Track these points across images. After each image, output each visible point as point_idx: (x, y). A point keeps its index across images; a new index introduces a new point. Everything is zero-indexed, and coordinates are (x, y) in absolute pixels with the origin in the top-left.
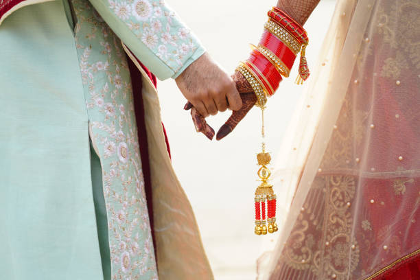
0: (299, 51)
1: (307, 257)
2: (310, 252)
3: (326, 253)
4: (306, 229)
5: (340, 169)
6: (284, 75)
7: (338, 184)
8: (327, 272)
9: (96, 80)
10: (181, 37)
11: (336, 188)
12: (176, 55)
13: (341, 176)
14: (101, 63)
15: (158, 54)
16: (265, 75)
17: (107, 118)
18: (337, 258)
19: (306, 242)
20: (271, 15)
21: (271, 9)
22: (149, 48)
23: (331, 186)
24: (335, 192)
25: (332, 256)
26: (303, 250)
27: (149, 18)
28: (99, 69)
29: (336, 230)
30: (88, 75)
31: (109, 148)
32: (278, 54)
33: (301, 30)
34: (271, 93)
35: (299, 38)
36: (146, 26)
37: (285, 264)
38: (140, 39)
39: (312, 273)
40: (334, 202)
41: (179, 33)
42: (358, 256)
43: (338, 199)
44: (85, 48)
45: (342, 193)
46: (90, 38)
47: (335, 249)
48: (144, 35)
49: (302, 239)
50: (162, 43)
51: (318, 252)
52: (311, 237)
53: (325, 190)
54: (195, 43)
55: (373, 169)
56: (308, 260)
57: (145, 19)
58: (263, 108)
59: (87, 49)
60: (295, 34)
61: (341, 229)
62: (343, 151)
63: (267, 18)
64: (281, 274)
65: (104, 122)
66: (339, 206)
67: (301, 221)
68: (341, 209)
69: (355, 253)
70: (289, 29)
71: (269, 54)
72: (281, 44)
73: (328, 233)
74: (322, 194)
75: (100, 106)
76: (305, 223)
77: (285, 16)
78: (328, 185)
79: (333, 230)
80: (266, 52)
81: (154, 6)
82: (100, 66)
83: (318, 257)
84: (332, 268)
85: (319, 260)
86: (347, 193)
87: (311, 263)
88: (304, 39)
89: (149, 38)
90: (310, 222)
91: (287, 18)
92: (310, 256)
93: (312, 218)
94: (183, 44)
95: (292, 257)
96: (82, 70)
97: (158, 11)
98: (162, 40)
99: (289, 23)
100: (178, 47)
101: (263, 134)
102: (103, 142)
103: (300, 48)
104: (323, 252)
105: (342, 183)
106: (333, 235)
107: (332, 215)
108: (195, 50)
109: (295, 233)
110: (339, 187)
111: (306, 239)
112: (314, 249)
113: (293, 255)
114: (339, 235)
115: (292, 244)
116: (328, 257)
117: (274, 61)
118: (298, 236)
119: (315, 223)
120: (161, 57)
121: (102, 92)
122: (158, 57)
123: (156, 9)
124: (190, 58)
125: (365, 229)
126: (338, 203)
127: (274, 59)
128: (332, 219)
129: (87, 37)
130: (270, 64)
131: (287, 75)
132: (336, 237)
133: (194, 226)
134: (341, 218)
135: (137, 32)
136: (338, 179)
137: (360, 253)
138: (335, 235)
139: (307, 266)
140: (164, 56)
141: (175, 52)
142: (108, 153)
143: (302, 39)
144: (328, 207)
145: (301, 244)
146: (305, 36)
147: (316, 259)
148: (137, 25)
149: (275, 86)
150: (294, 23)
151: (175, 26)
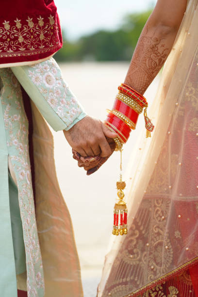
0: (141, 111)
1: (138, 256)
2: (140, 252)
3: (151, 254)
4: (137, 236)
5: (160, 194)
6: (132, 128)
7: (160, 205)
8: (150, 267)
9: (13, 127)
10: (72, 103)
11: (158, 208)
12: (68, 114)
13: (162, 200)
14: (16, 115)
15: (57, 112)
16: (119, 130)
17: (20, 153)
18: (157, 257)
19: (137, 245)
20: (120, 89)
21: (120, 85)
22: (52, 107)
23: (155, 206)
24: (158, 211)
25: (154, 255)
26: (135, 251)
27: (54, 87)
28: (15, 120)
29: (158, 238)
30: (8, 123)
31: (22, 174)
32: (126, 115)
33: (142, 98)
34: (125, 141)
35: (141, 103)
36: (51, 92)
37: (122, 260)
38: (46, 100)
39: (141, 267)
40: (157, 218)
41: (71, 101)
42: (172, 256)
43: (159, 216)
44: (7, 105)
45: (162, 212)
46: (9, 98)
47: (157, 251)
48: (49, 97)
49: (135, 243)
50: (60, 105)
51: (145, 253)
52: (141, 242)
53: (150, 209)
54: (80, 109)
55: (181, 195)
56: (138, 258)
57: (51, 87)
58: (121, 151)
59: (8, 106)
60: (138, 100)
61: (161, 236)
62: (163, 182)
63: (118, 91)
64: (119, 267)
65: (19, 156)
66: (160, 221)
67: (134, 231)
68: (161, 223)
69: (170, 254)
70: (133, 98)
71: (120, 115)
72: (128, 108)
73: (152, 240)
74: (149, 211)
75: (16, 145)
76: (137, 232)
77: (130, 89)
78: (153, 206)
79: (155, 237)
80: (118, 114)
81: (57, 79)
82: (16, 118)
83: (145, 255)
84: (154, 264)
85: (146, 258)
86: (166, 212)
87: (140, 260)
88: (144, 104)
89: (52, 101)
90: (140, 232)
91: (132, 90)
92: (140, 255)
93: (142, 228)
94: (73, 108)
95: (127, 256)
96: (5, 119)
97: (59, 83)
98: (61, 103)
99: (133, 94)
100: (70, 109)
101: (121, 168)
102: (18, 170)
103: (142, 110)
104: (148, 252)
105: (163, 205)
106: (155, 240)
107: (155, 226)
108: (80, 113)
109: (130, 239)
110: (160, 207)
111: (137, 243)
112: (143, 250)
113: (128, 254)
114: (160, 241)
115: (127, 246)
116: (152, 256)
117: (124, 120)
118: (131, 241)
119: (143, 232)
120: (59, 114)
121: (17, 135)
122: (57, 114)
123: (58, 81)
124: (77, 119)
125: (177, 237)
126: (159, 219)
127: (124, 118)
128: (155, 230)
129: (8, 97)
130: (121, 122)
131: (134, 128)
132: (157, 242)
133: (70, 227)
134: (161, 229)
135: (45, 95)
136: (160, 201)
137: (173, 254)
138: (157, 241)
139: (138, 262)
140: (61, 114)
141: (68, 113)
142: (21, 177)
143: (143, 104)
144: (152, 221)
145: (133, 246)
146: (145, 101)
147: (144, 258)
148: (46, 90)
149: (127, 136)
150: (136, 93)
151: (69, 95)
